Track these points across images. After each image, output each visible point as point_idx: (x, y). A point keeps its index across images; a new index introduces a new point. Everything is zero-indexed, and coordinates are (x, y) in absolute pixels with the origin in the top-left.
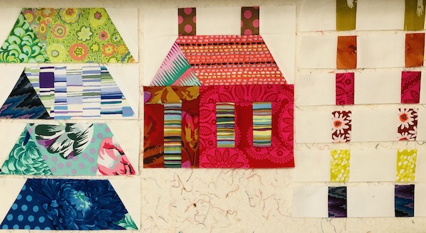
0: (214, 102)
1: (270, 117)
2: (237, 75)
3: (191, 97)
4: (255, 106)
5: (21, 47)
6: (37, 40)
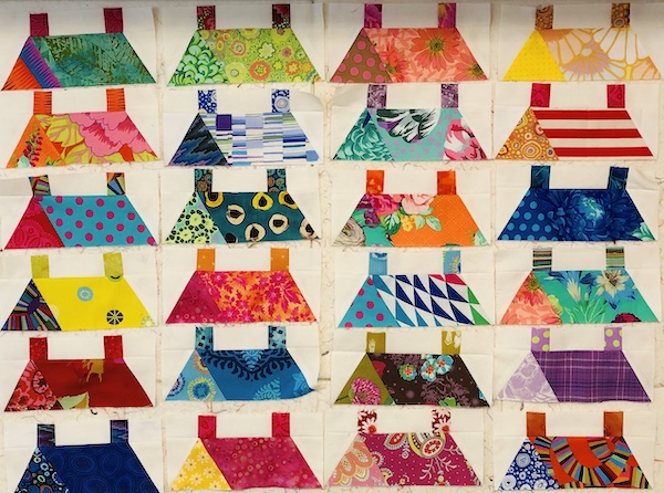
5: (197, 67)
6: (214, 59)
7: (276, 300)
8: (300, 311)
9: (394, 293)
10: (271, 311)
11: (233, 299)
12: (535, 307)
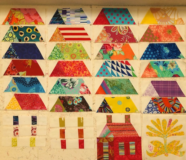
0: (118, 142)
1: (135, 146)
2: (124, 134)
3: (111, 141)
4: (130, 143)
5: (56, 55)
6: (61, 53)
7: (80, 70)
8: (87, 73)
9: (111, 67)
10: (79, 74)
11: (68, 70)
12: (151, 73)
